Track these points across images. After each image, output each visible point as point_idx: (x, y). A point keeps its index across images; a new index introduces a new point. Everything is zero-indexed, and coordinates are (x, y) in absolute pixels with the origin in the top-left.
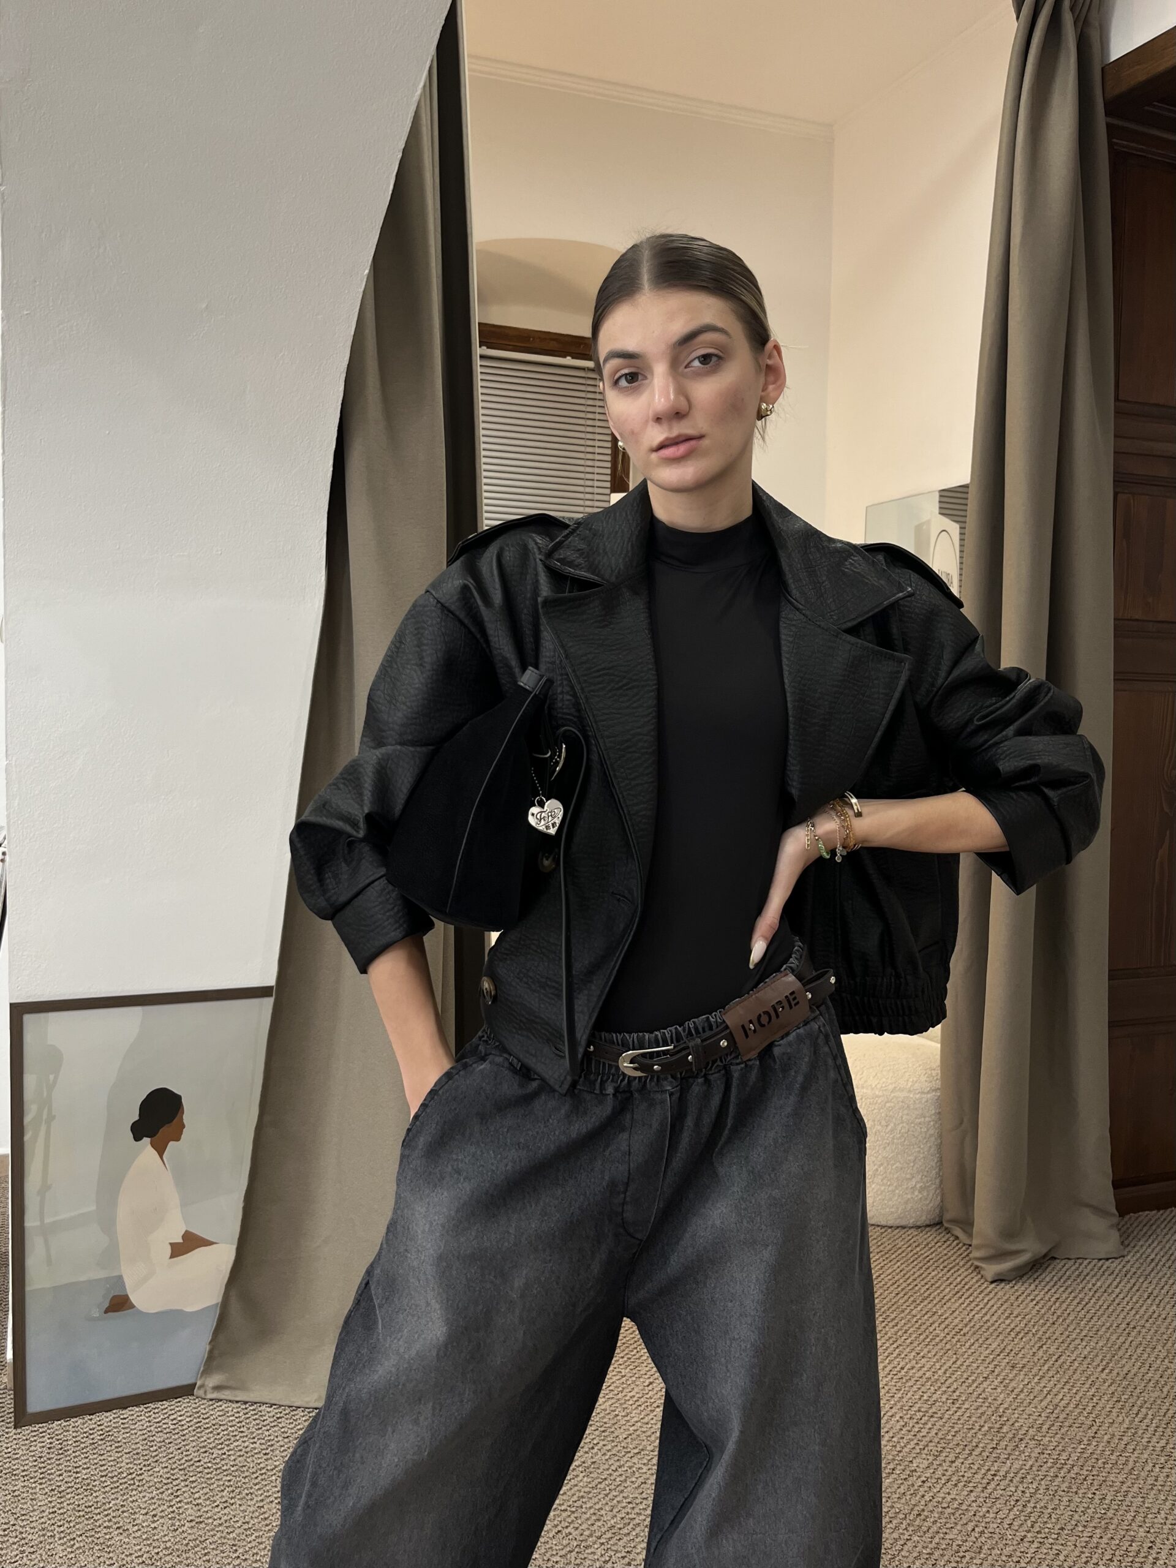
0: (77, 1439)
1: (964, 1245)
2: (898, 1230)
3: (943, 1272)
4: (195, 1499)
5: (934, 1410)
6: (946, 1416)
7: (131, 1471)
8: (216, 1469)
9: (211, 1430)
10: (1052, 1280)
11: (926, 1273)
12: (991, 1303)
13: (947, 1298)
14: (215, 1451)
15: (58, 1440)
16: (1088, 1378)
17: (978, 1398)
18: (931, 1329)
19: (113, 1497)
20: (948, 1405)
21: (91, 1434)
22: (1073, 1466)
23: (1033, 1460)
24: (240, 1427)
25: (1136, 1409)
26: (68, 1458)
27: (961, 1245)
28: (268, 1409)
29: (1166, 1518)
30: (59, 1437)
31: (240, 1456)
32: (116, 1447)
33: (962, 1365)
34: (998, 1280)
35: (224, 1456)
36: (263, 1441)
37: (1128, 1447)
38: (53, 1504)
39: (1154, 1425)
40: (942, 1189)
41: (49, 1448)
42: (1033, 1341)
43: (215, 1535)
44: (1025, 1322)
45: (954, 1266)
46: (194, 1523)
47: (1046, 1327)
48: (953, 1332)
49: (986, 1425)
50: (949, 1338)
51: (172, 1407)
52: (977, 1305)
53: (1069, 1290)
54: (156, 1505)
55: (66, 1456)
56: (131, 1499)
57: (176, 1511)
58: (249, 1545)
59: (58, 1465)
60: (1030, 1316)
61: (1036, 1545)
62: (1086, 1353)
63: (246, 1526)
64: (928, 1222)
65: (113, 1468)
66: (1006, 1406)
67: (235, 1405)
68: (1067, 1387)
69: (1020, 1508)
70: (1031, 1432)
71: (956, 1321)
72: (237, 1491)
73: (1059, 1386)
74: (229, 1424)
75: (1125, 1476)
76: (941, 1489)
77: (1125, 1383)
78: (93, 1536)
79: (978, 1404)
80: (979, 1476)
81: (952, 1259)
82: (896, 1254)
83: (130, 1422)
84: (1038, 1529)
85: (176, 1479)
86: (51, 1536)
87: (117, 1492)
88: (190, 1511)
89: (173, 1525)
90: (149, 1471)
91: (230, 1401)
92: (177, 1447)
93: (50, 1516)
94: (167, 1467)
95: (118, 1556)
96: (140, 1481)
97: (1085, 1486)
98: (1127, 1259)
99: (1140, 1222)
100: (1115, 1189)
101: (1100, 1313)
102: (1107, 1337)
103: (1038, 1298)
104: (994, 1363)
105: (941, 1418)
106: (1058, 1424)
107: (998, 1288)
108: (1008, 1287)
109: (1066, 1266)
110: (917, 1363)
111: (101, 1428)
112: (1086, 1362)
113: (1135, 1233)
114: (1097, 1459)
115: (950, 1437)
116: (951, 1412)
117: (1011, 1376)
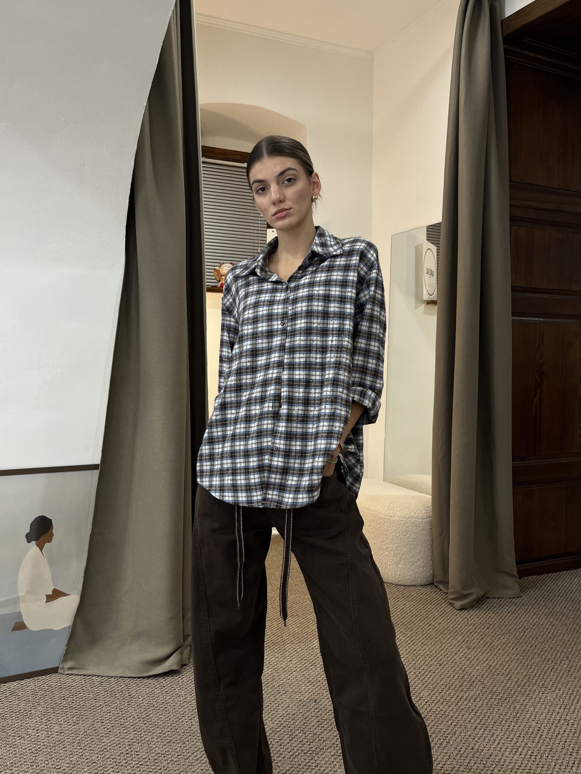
1: (444, 593)
3: (434, 606)
4: (59, 722)
5: (431, 669)
6: (437, 672)
7: (26, 709)
8: (70, 707)
9: (67, 689)
10: (487, 608)
11: (426, 607)
12: (458, 619)
13: (437, 617)
14: (69, 699)
16: (505, 653)
17: (452, 663)
18: (429, 632)
19: (16, 722)
20: (438, 666)
21: (5, 692)
22: (500, 693)
23: (480, 691)
24: (82, 687)
25: (529, 667)
27: (442, 593)
28: (97, 678)
29: (546, 717)
31: (82, 701)
32: (18, 698)
33: (444, 648)
34: (462, 609)
35: (74, 701)
36: (94, 693)
37: (526, 684)
39: (538, 673)
40: (433, 567)
42: (478, 636)
43: (69, 738)
44: (474, 627)
45: (440, 603)
46: (59, 733)
47: (485, 629)
48: (440, 633)
49: (456, 675)
50: (437, 636)
51: (46, 679)
52: (451, 620)
53: (496, 612)
54: (39, 725)
56: (26, 723)
57: (49, 727)
58: (87, 743)
60: (477, 624)
61: (482, 730)
62: (505, 641)
63: (85, 734)
64: (427, 583)
65: (16, 708)
66: (466, 666)
67: (80, 677)
68: (496, 657)
69: (474, 713)
70: (478, 678)
71: (441, 628)
72: (81, 717)
73: (492, 656)
74: (77, 686)
77: (524, 654)
78: (6, 740)
79: (452, 666)
80: (453, 699)
81: (438, 600)
82: (411, 598)
83: (25, 686)
84: (483, 723)
85: (49, 713)
87: (19, 719)
88: (56, 727)
89: (48, 734)
90: (35, 709)
91: (77, 675)
92: (49, 698)
94: (44, 707)
96: (30, 714)
97: (506, 703)
98: (523, 598)
99: (529, 581)
100: (517, 565)
101: (510, 623)
102: (515, 633)
103: (481, 616)
104: (460, 647)
105: (434, 673)
106: (492, 674)
107: (461, 612)
108: (466, 612)
109: (494, 602)
110: (422, 648)
111: (10, 689)
112: (504, 646)
113: (527, 586)
114: (511, 690)
115: (439, 681)
116: (439, 670)
117: (468, 652)
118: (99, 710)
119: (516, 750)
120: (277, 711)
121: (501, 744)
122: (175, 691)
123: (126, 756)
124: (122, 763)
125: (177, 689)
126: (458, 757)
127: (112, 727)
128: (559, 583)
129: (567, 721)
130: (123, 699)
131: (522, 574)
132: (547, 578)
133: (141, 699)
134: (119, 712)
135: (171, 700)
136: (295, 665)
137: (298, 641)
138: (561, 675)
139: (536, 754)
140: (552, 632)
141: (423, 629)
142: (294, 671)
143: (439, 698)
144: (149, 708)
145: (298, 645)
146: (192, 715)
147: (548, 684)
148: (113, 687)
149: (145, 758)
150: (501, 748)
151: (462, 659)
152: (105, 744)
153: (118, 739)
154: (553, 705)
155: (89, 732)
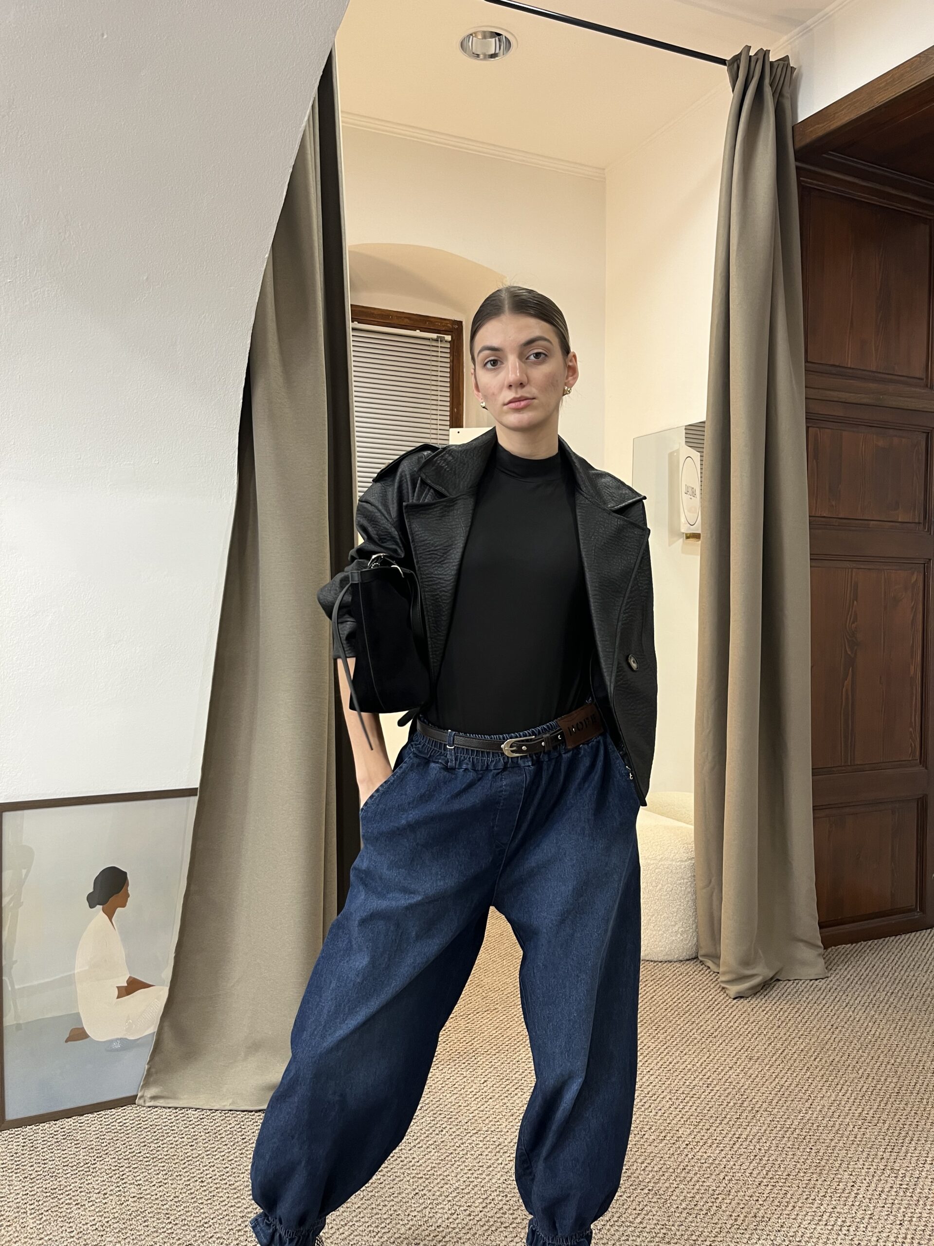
0: (45, 1139)
1: (714, 972)
2: (665, 964)
3: (699, 993)
4: (136, 1181)
5: (693, 1092)
6: (703, 1096)
7: (87, 1162)
8: (153, 1158)
9: (149, 1129)
10: (777, 995)
11: (687, 994)
12: (734, 1014)
13: (702, 1011)
14: (153, 1145)
15: (30, 1140)
16: (804, 1065)
17: (725, 1082)
18: (691, 1034)
20: (704, 1088)
21: (55, 1135)
22: (795, 1129)
23: (766, 1125)
24: (172, 1127)
25: (839, 1087)
26: (38, 1153)
27: (712, 973)
28: (194, 1113)
29: (864, 1164)
30: (31, 1138)
31: (171, 1148)
32: (75, 1144)
33: (713, 1059)
34: (739, 997)
35: (159, 1149)
36: (190, 1136)
37: (835, 1114)
38: (26, 1188)
39: (853, 1097)
40: (698, 933)
41: (23, 1146)
42: (764, 1040)
43: (152, 1207)
44: (758, 1026)
45: (707, 988)
46: (136, 1198)
47: (774, 1029)
48: (707, 1036)
49: (732, 1101)
50: (704, 1040)
51: (119, 1114)
52: (724, 1016)
53: (790, 1002)
54: (107, 1186)
55: (36, 1152)
56: (86, 1182)
57: (122, 1190)
58: (179, 1214)
59: (31, 1158)
60: (762, 1022)
61: (770, 1187)
62: (803, 1047)
63: (176, 1200)
64: (688, 957)
65: (73, 1160)
66: (746, 1087)
67: (168, 1110)
68: (790, 1072)
69: (758, 1161)
70: (765, 1105)
71: (709, 1027)
72: (170, 1173)
73: (784, 1071)
74: (164, 1125)
75: (833, 1135)
76: (700, 1149)
77: (831, 1068)
78: (56, 1211)
79: (725, 1086)
80: (728, 1139)
81: (705, 983)
82: (665, 981)
83: (86, 1125)
84: (771, 1176)
85: (122, 1167)
86: (24, 1212)
87: (76, 1177)
88: (133, 1190)
89: (119, 1200)
90: (101, 1161)
91: (164, 1107)
92: (122, 1143)
93: (23, 1198)
94: (114, 1158)
95: (77, 1225)
96: (94, 1168)
97: (804, 1144)
98: (830, 979)
99: (839, 953)
100: (820, 928)
101: (812, 1018)
102: (818, 1035)
103: (768, 1009)
104: (737, 1056)
105: (699, 1098)
106: (784, 1099)
107: (739, 1002)
108: (746, 1002)
109: (787, 986)
110: (681, 1059)
111: (63, 1130)
112: (803, 1054)
113: (836, 961)
114: (813, 1123)
115: (706, 1112)
116: (706, 1094)
117: (749, 1066)
118: (198, 1163)
119: (820, 1218)
120: (464, 1162)
121: (797, 1208)
123: (237, 1234)
126: (733, 1230)
127: (217, 1188)
128: (883, 956)
129: (895, 1172)
130: (234, 1145)
131: (828, 943)
132: (865, 948)
134: (227, 1165)
136: (492, 1089)
137: (497, 1051)
138: (885, 1099)
139: (848, 1224)
140: (872, 1032)
141: (683, 1029)
142: (491, 1098)
143: (706, 1137)
145: (497, 1056)
147: (867, 1114)
148: (219, 1126)
150: (797, 1215)
151: (741, 1076)
152: (206, 1215)
153: (226, 1208)
154: (875, 1146)
155: (181, 1196)
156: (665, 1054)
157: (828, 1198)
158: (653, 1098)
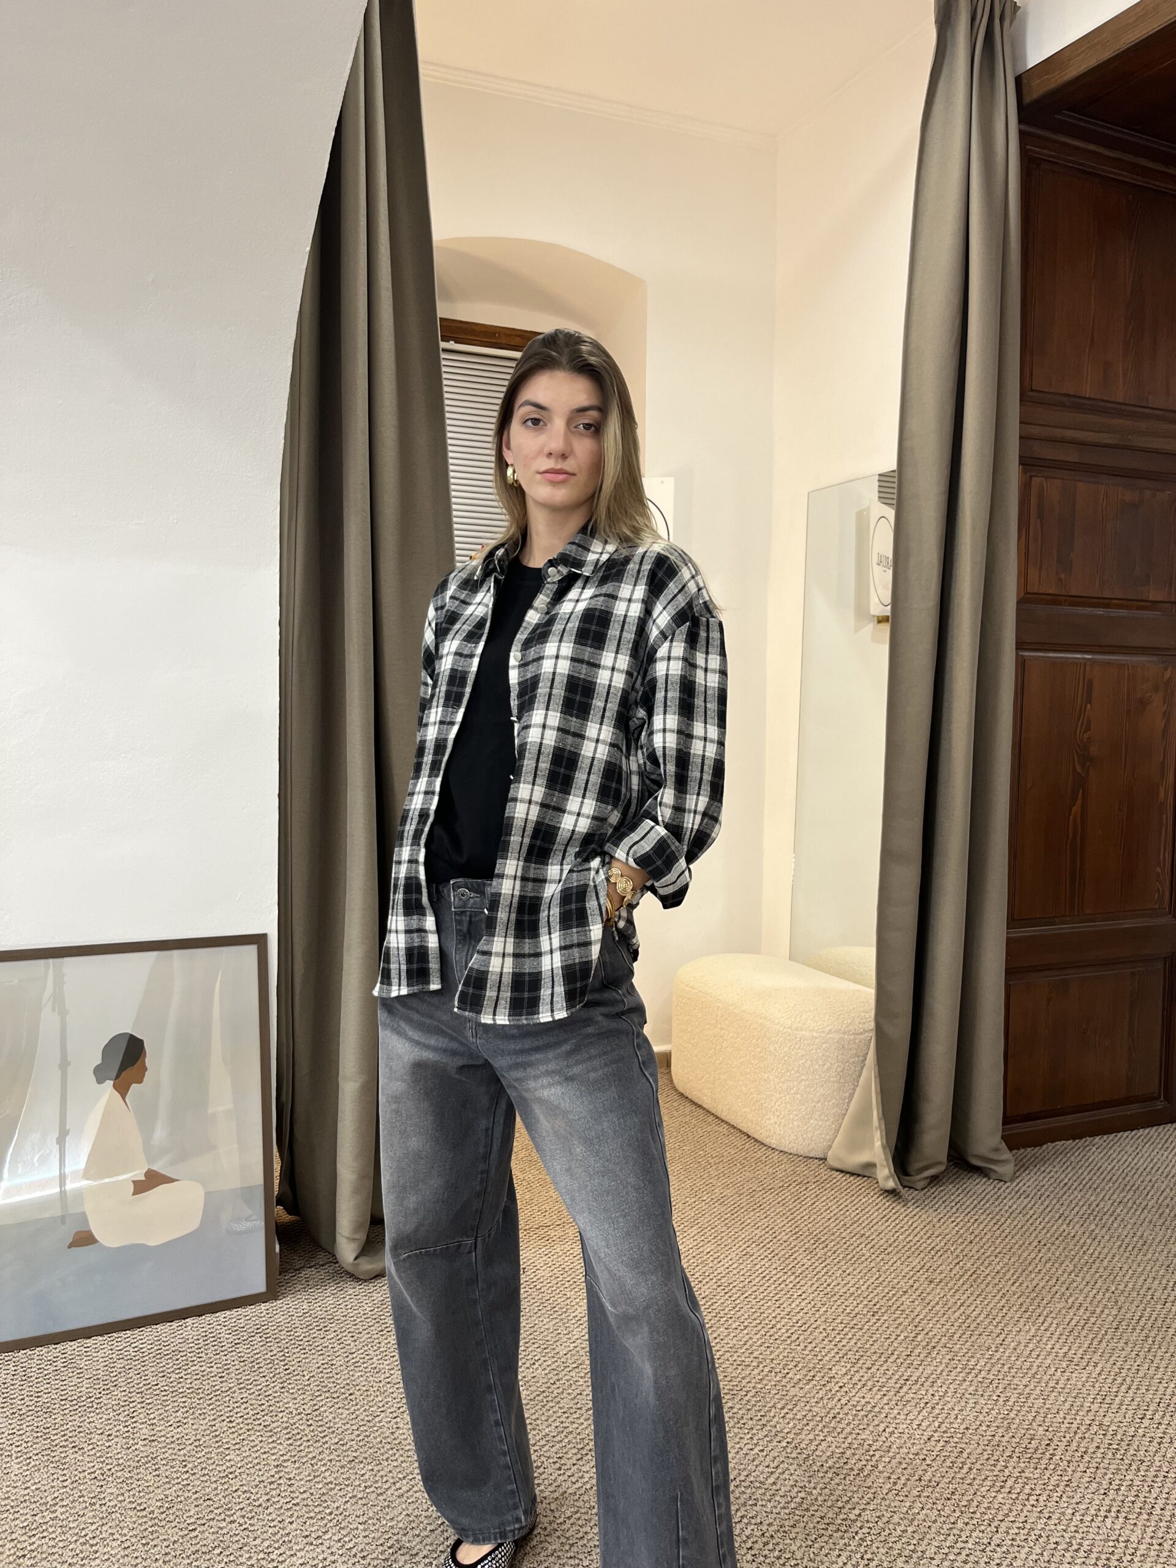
0: (41, 1366)
4: (150, 1420)
5: (855, 1322)
6: (866, 1327)
9: (170, 1356)
12: (915, 1225)
13: (875, 1221)
14: (173, 1376)
15: (23, 1368)
18: (858, 1249)
20: (869, 1317)
21: (54, 1362)
22: (981, 1371)
23: (944, 1365)
24: (199, 1353)
25: (1041, 1318)
29: (1065, 1418)
30: (24, 1365)
31: (196, 1380)
32: (78, 1374)
33: (884, 1281)
35: (181, 1380)
36: (220, 1366)
37: (1033, 1353)
39: (1058, 1333)
42: (951, 1259)
43: (167, 1452)
44: (945, 1240)
46: (147, 1441)
47: (963, 1246)
48: (878, 1252)
49: (902, 1335)
50: (873, 1257)
51: (135, 1336)
52: (902, 1228)
53: (985, 1215)
55: (29, 1382)
56: (88, 1421)
57: (131, 1431)
58: (199, 1461)
61: (942, 1443)
63: (197, 1444)
66: (921, 1317)
68: (980, 1299)
69: (929, 1410)
70: (943, 1340)
71: (882, 1242)
72: (192, 1411)
73: (972, 1298)
76: (857, 1393)
77: (1034, 1295)
79: (896, 1316)
80: (893, 1381)
84: (945, 1429)
88: (144, 1431)
89: (126, 1443)
97: (991, 1389)
101: (1013, 1233)
102: (1020, 1253)
104: (914, 1278)
105: (861, 1329)
106: (970, 1332)
110: (842, 1280)
112: (998, 1277)
114: (1003, 1364)
115: (868, 1346)
116: (870, 1324)
117: (928, 1290)
118: (227, 1399)
119: (1003, 1484)
122: (371, 1362)
123: (269, 1487)
124: (261, 1500)
125: (375, 1358)
127: (248, 1430)
128: (1113, 1156)
129: (1104, 1428)
130: (274, 1376)
132: (1091, 1145)
133: (307, 1377)
134: (263, 1402)
135: (362, 1379)
141: (848, 1243)
143: (866, 1378)
144: (321, 1395)
146: (399, 1408)
147: (1075, 1354)
149: (304, 1492)
150: (974, 1479)
152: (232, 1463)
153: (257, 1455)
154: (1081, 1395)
155: (203, 1439)
156: (823, 1273)
157: (1015, 1459)
158: (803, 1328)
